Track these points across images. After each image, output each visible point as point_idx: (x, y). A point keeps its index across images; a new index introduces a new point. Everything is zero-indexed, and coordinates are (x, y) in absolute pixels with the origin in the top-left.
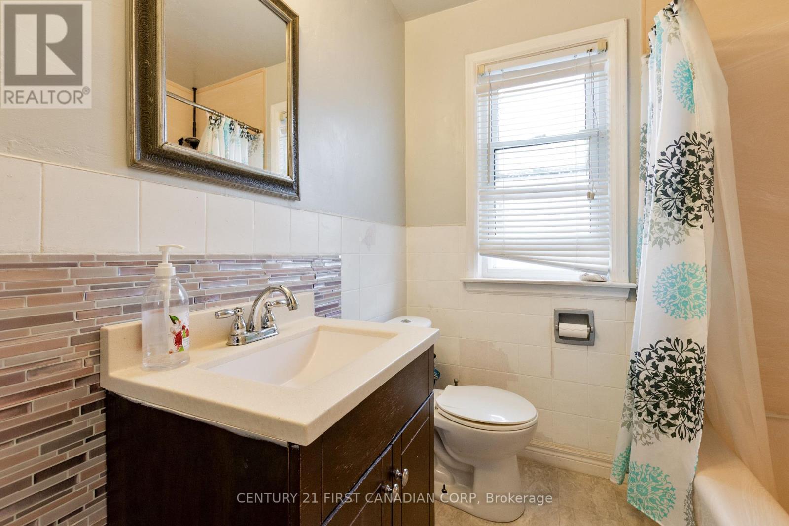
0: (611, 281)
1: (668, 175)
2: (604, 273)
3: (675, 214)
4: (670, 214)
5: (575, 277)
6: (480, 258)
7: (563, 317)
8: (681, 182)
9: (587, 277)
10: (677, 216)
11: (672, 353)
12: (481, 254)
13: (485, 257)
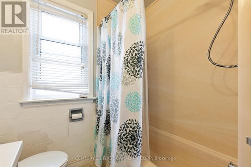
0: (89, 97)
1: (129, 60)
2: (86, 94)
3: (131, 74)
4: (130, 74)
5: (77, 96)
6: (31, 90)
7: (73, 112)
8: (133, 62)
9: (81, 96)
10: (132, 74)
11: (131, 125)
12: (32, 88)
13: (34, 90)
